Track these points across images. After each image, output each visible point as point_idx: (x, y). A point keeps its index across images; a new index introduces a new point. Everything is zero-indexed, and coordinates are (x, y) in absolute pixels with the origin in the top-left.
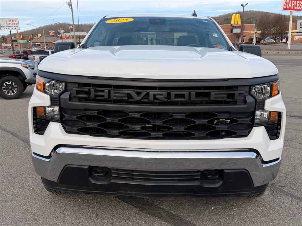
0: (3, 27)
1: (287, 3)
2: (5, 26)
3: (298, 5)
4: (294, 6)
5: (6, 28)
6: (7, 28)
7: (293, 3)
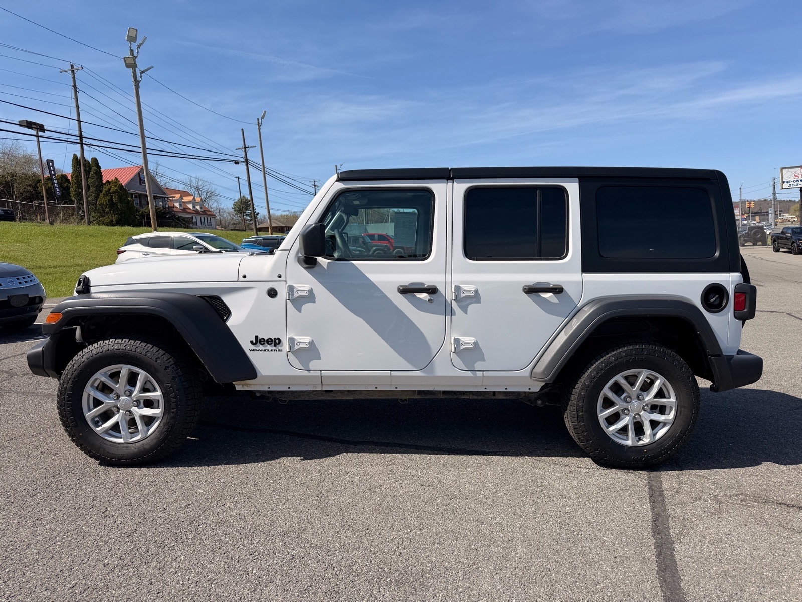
0: (787, 182)
2: (792, 179)
5: (792, 183)
6: (796, 183)
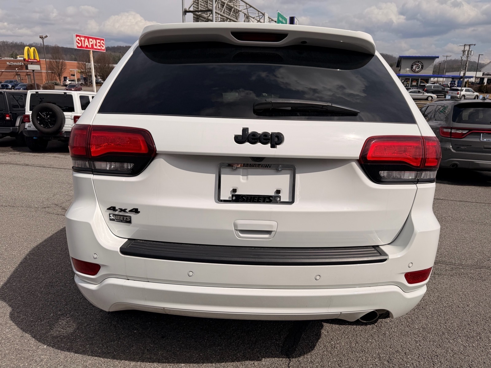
1: (81, 41)
3: (98, 44)
4: (92, 45)
7: (91, 42)
